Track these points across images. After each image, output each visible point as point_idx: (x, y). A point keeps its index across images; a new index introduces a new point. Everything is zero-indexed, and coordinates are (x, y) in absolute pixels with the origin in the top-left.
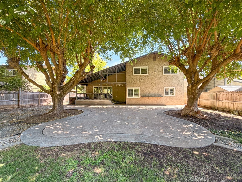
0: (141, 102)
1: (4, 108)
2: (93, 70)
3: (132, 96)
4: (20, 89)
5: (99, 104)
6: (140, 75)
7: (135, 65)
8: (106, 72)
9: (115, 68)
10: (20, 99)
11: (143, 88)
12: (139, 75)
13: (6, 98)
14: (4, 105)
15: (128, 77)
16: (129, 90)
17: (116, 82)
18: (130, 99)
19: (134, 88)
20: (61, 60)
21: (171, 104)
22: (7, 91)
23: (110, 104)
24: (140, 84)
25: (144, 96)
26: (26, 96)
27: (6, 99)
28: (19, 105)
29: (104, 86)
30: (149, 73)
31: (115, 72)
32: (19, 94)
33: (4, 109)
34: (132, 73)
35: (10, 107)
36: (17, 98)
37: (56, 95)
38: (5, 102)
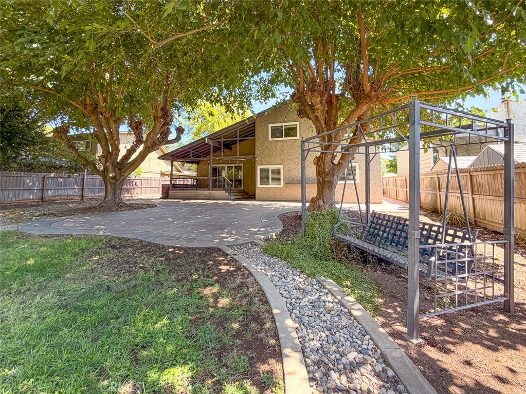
0: (285, 195)
1: (61, 199)
2: (181, 136)
3: (267, 182)
4: (86, 170)
5: (206, 198)
6: (283, 141)
7: (274, 122)
8: (221, 138)
9: (236, 129)
10: (84, 187)
11: (290, 166)
12: (281, 140)
13: (64, 184)
14: (60, 196)
15: (259, 145)
16: (261, 170)
17: (236, 155)
18: (262, 188)
19: (271, 167)
20: (114, 126)
21: (351, 201)
22: (67, 174)
23: (227, 198)
24: (282, 158)
25: (291, 182)
26: (95, 181)
27: (64, 187)
28: (82, 196)
29: (228, 163)
30: (300, 136)
31: (236, 137)
32: (83, 179)
33: (60, 201)
34: (267, 137)
35: (69, 198)
36: (81, 184)
37: (108, 178)
38: (63, 191)
